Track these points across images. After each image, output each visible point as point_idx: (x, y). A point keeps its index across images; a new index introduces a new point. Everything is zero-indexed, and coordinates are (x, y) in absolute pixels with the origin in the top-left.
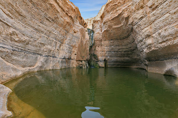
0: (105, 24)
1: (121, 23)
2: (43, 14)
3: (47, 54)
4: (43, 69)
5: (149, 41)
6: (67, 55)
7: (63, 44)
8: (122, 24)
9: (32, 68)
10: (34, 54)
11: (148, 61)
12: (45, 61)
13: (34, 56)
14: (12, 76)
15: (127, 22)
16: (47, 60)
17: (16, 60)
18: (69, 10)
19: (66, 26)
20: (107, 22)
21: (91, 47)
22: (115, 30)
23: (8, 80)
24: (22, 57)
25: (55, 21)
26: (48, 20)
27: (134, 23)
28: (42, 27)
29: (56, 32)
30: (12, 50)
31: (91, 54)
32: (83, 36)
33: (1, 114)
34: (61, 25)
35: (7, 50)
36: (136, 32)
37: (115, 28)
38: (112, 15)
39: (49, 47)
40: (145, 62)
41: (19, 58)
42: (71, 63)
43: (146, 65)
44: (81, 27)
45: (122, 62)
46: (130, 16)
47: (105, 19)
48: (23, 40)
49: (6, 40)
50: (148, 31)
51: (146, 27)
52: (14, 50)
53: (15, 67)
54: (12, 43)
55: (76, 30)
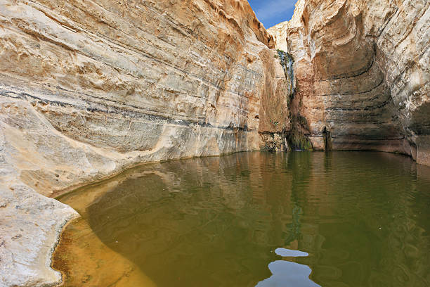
0: (315, 38)
1: (348, 34)
2: (162, 17)
3: (185, 118)
4: (178, 156)
5: (415, 79)
6: (237, 118)
7: (223, 90)
8: (352, 36)
9: (147, 153)
10: (152, 117)
11: (416, 134)
12: (182, 136)
13: (151, 123)
14: (87, 174)
15: (362, 29)
16: (187, 131)
17: (100, 135)
18: (225, 5)
19: (227, 46)
20: (318, 31)
21: (291, 97)
22: (338, 53)
23: (75, 186)
24: (117, 125)
25: (197, 33)
26: (178, 31)
27: (376, 30)
28: (165, 49)
29: (203, 61)
30: (88, 109)
31: (294, 116)
32: (271, 69)
33: (25, 278)
34: (214, 43)
35: (74, 110)
36: (383, 54)
37: (339, 46)
38: (324, 12)
39: (190, 99)
40: (411, 135)
41: (111, 130)
42: (247, 139)
43: (412, 144)
44: (262, 46)
45: (363, 136)
46: (363, 11)
47: (313, 24)
48: (117, 84)
49: (68, 86)
50: (408, 51)
51: (402, 41)
52: (93, 111)
53: (98, 151)
54: (86, 92)
55: (252, 54)
